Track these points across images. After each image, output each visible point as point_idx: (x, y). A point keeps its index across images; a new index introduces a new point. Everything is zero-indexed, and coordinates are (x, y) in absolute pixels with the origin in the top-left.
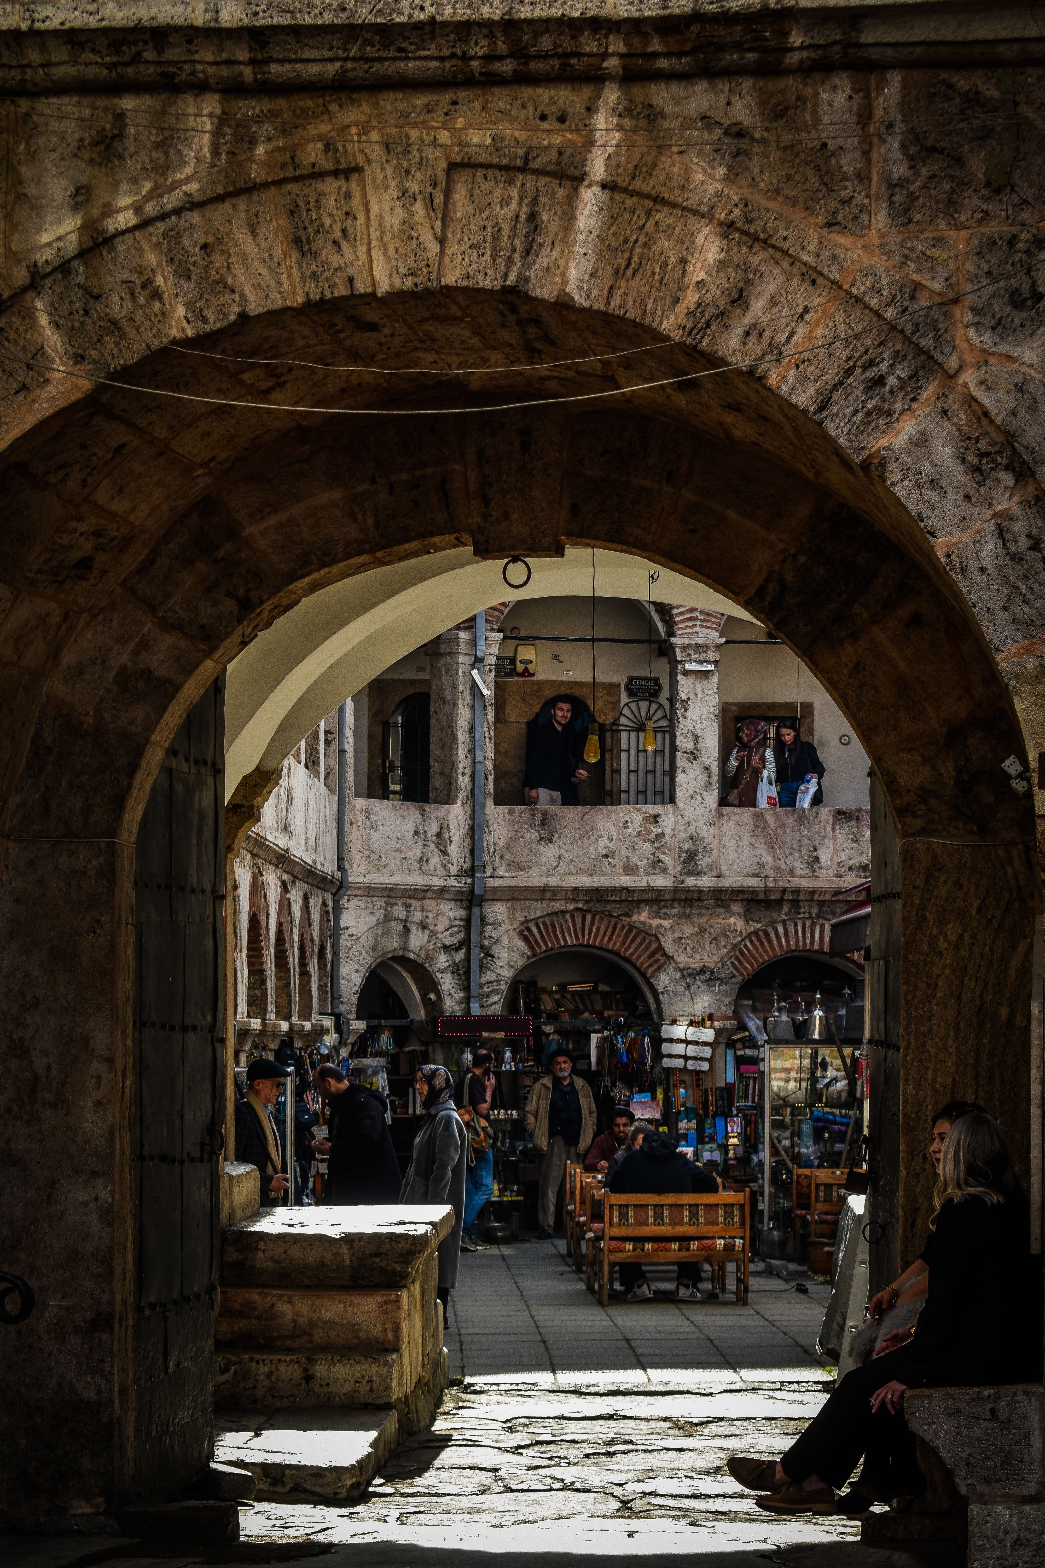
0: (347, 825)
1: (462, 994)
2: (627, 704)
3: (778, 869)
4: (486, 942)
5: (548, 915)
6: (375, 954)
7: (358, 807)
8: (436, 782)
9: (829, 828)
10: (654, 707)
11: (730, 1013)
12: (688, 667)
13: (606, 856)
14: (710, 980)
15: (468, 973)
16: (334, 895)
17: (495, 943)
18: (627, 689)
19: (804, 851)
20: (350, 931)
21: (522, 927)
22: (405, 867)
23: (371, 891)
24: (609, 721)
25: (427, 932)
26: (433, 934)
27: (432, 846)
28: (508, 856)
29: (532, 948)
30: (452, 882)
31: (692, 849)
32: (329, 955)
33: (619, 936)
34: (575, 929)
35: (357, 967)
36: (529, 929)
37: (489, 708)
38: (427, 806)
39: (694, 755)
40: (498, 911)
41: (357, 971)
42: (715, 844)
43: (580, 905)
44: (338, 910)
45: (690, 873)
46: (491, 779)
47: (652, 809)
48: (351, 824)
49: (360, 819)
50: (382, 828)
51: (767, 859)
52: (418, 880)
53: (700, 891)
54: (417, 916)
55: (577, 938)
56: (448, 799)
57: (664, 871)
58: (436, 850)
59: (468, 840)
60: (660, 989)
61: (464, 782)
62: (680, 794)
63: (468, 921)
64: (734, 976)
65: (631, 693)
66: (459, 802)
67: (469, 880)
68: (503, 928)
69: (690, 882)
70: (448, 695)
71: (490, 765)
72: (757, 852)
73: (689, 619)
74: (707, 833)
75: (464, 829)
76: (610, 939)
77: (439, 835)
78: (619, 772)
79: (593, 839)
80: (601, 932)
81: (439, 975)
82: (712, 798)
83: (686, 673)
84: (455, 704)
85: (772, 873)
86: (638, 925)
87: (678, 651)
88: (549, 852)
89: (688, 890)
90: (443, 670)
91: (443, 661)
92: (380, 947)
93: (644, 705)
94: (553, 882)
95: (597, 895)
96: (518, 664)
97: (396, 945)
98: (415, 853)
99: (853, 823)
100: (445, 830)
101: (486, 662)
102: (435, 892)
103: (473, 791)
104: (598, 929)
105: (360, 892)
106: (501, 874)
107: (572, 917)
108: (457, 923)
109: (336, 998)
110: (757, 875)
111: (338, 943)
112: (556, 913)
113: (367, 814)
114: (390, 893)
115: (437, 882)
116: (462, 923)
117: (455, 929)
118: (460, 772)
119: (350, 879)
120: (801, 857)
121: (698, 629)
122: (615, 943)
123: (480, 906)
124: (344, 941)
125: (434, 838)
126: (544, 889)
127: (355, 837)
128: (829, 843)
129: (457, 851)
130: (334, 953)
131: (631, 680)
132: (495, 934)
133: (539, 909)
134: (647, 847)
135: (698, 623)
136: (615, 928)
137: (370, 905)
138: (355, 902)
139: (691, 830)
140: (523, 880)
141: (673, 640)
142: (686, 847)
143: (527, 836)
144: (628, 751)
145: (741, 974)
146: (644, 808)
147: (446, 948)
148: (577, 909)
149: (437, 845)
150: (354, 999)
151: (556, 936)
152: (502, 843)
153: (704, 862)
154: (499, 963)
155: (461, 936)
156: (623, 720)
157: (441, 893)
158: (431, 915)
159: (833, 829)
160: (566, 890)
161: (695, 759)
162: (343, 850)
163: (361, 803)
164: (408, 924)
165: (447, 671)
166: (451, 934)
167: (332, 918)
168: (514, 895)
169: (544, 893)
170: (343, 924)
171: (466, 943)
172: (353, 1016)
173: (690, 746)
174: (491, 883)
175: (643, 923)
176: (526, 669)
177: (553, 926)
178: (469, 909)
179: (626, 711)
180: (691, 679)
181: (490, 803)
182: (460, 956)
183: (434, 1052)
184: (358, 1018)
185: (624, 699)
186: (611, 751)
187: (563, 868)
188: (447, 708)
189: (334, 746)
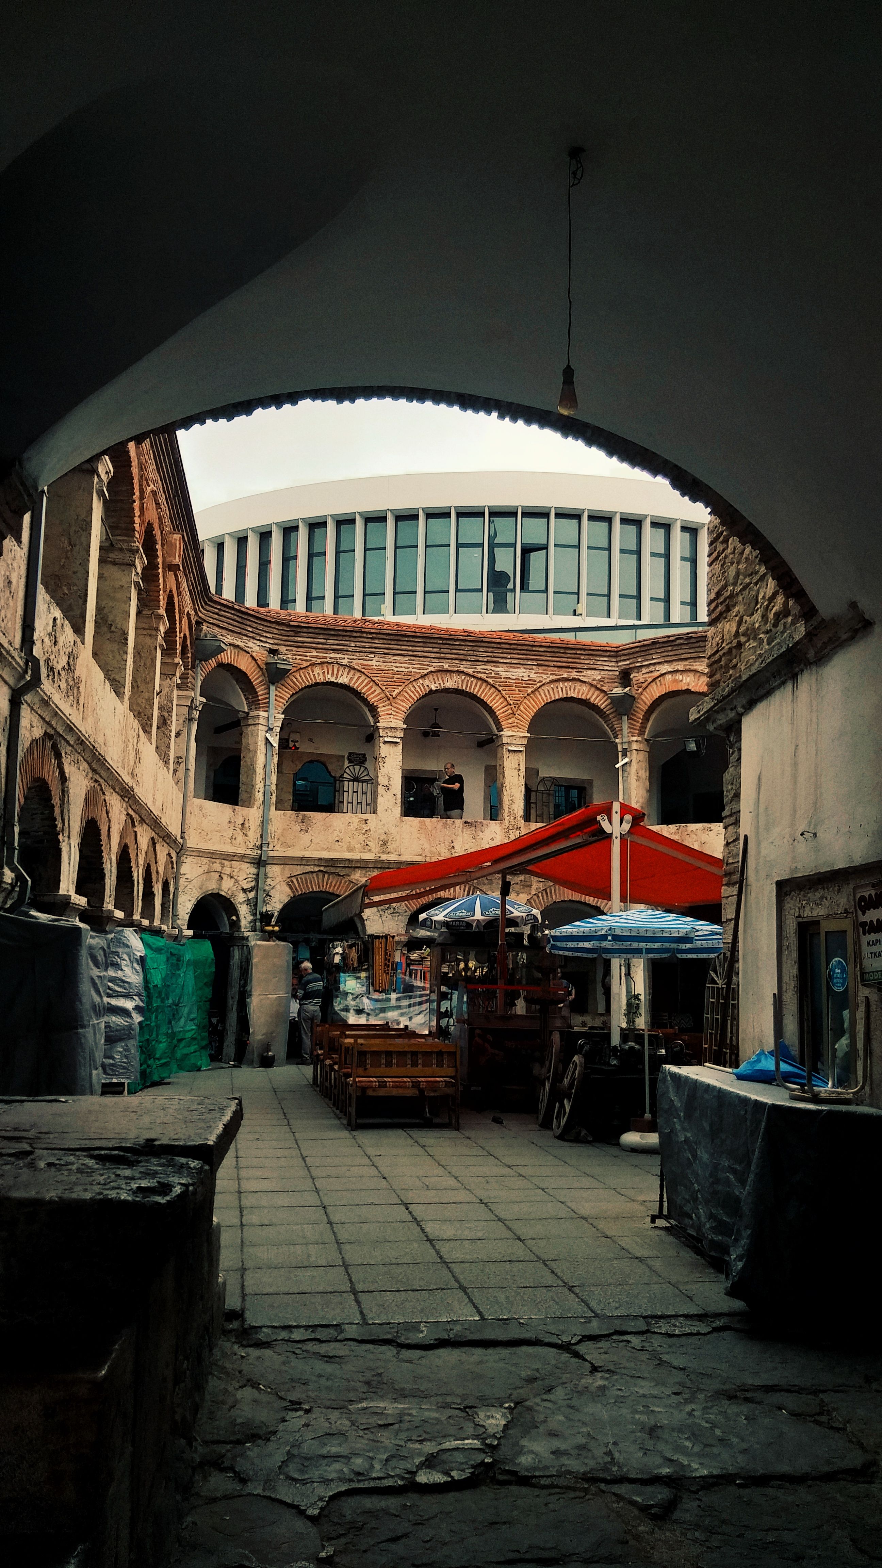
0: (188, 814)
1: (252, 917)
2: (348, 767)
3: (431, 852)
4: (267, 888)
5: (303, 873)
6: (201, 892)
7: (195, 803)
8: (243, 796)
9: (460, 830)
10: (362, 769)
11: (403, 932)
12: (386, 739)
13: (338, 841)
14: (393, 913)
15: (256, 905)
16: (177, 853)
17: (272, 889)
18: (348, 759)
19: (447, 843)
20: (186, 876)
21: (289, 880)
22: (222, 841)
23: (201, 854)
24: (338, 775)
25: (233, 880)
26: (237, 881)
27: (239, 831)
28: (282, 839)
29: (293, 892)
30: (249, 852)
31: (386, 839)
32: (172, 889)
33: (343, 887)
34: (318, 881)
35: (190, 898)
36: (292, 882)
37: (275, 756)
38: (236, 807)
39: (387, 788)
40: (274, 871)
41: (190, 900)
42: (398, 837)
43: (322, 868)
44: (179, 863)
45: (383, 852)
46: (274, 795)
47: (365, 816)
48: (191, 813)
49: (196, 811)
50: (209, 817)
51: (426, 846)
52: (229, 849)
53: (389, 862)
54: (227, 870)
55: (319, 887)
56: (248, 804)
57: (370, 851)
58: (241, 833)
59: (259, 829)
60: (365, 918)
61: (259, 796)
62: (380, 808)
63: (258, 875)
64: (406, 912)
65: (350, 761)
66: (255, 807)
67: (259, 852)
68: (278, 880)
69: (384, 857)
70: (251, 747)
71: (274, 787)
72: (421, 842)
73: (388, 714)
74: (393, 830)
75: (258, 823)
76: (338, 888)
77: (243, 824)
78: (343, 802)
79: (330, 831)
80: (333, 884)
81: (239, 906)
82: (398, 810)
83: (385, 742)
84: (256, 752)
85: (429, 855)
86: (353, 881)
87: (381, 730)
88: (306, 838)
89: (383, 862)
90: (250, 733)
91: (250, 728)
92: (204, 887)
93: (357, 768)
94: (307, 854)
95: (332, 863)
96: (290, 742)
97: (214, 887)
98: (230, 833)
99: (473, 828)
100: (246, 822)
101: (274, 730)
102: (239, 857)
103: (263, 802)
104: (331, 882)
105: (194, 854)
106: (278, 849)
107: (317, 875)
108: (251, 876)
109: (175, 916)
110: (420, 855)
111: (178, 883)
112: (308, 873)
113: (201, 808)
114: (212, 855)
115: (241, 851)
116: (254, 876)
117: (250, 879)
118: (257, 790)
119: (188, 846)
120: (445, 846)
121: (392, 720)
122: (341, 890)
123: (265, 866)
124: (182, 882)
125: (240, 826)
126: (302, 858)
127: (191, 820)
128: (460, 839)
129: (253, 836)
130: (175, 889)
131: (350, 754)
132: (273, 884)
133: (299, 870)
134: (362, 838)
135: (392, 716)
136: (341, 882)
137: (200, 862)
138: (190, 859)
139: (385, 829)
140: (290, 853)
141: (378, 724)
142: (382, 838)
143: (294, 828)
144: (348, 792)
145: (410, 910)
146: (360, 815)
147: (244, 891)
148: (320, 871)
149: (241, 829)
150: (187, 917)
151: (307, 886)
152: (279, 831)
153: (391, 846)
154: (274, 900)
155: (253, 884)
156: (346, 775)
157: (242, 858)
158: (236, 870)
159: (462, 832)
160: (313, 859)
161: (388, 789)
162: (184, 828)
163: (199, 802)
164: (222, 875)
165: (252, 735)
166: (247, 882)
167: (175, 866)
168: (285, 861)
169: (302, 861)
170: (182, 872)
171: (255, 888)
172: (186, 927)
173: (386, 783)
174: (271, 854)
175: (357, 880)
176: (295, 745)
177: (306, 880)
178: (258, 868)
179: (347, 770)
180: (387, 745)
181: (273, 808)
182: (252, 895)
183: (233, 951)
184: (189, 928)
185: (346, 764)
186: (339, 791)
187: (313, 846)
188: (251, 755)
189: (183, 765)
